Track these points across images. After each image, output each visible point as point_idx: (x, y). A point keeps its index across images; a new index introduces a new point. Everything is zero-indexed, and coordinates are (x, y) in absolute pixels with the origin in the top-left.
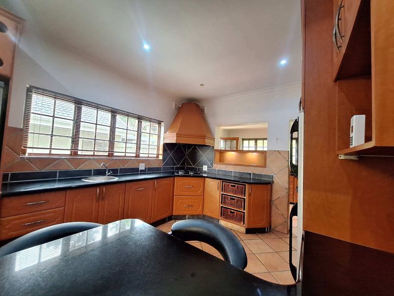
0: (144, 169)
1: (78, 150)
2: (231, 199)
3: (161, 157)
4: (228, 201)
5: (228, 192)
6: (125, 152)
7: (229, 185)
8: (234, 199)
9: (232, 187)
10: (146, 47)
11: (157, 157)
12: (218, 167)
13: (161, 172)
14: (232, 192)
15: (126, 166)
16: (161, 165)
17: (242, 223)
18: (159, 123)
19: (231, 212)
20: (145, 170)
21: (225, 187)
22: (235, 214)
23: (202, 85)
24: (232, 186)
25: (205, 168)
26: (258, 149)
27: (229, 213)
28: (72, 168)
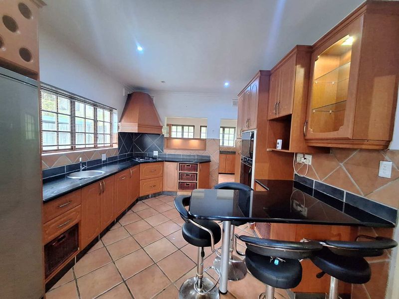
4: (185, 177)
5: (185, 170)
10: (140, 49)
23: (163, 82)
26: (184, 137)
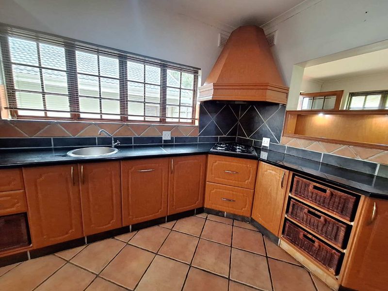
0: (170, 139)
1: (78, 112)
2: (309, 212)
3: (197, 123)
6: (144, 116)
7: (307, 185)
8: (319, 217)
9: (316, 191)
11: (193, 122)
12: (289, 142)
13: (196, 145)
14: (315, 201)
15: (143, 134)
16: (197, 135)
17: (332, 270)
18: (195, 71)
19: (305, 236)
20: (171, 141)
21: (297, 185)
22: (316, 244)
24: (315, 187)
25: (266, 142)
27: (301, 236)
28: (69, 135)
